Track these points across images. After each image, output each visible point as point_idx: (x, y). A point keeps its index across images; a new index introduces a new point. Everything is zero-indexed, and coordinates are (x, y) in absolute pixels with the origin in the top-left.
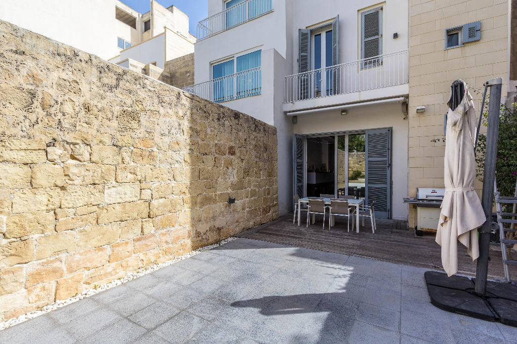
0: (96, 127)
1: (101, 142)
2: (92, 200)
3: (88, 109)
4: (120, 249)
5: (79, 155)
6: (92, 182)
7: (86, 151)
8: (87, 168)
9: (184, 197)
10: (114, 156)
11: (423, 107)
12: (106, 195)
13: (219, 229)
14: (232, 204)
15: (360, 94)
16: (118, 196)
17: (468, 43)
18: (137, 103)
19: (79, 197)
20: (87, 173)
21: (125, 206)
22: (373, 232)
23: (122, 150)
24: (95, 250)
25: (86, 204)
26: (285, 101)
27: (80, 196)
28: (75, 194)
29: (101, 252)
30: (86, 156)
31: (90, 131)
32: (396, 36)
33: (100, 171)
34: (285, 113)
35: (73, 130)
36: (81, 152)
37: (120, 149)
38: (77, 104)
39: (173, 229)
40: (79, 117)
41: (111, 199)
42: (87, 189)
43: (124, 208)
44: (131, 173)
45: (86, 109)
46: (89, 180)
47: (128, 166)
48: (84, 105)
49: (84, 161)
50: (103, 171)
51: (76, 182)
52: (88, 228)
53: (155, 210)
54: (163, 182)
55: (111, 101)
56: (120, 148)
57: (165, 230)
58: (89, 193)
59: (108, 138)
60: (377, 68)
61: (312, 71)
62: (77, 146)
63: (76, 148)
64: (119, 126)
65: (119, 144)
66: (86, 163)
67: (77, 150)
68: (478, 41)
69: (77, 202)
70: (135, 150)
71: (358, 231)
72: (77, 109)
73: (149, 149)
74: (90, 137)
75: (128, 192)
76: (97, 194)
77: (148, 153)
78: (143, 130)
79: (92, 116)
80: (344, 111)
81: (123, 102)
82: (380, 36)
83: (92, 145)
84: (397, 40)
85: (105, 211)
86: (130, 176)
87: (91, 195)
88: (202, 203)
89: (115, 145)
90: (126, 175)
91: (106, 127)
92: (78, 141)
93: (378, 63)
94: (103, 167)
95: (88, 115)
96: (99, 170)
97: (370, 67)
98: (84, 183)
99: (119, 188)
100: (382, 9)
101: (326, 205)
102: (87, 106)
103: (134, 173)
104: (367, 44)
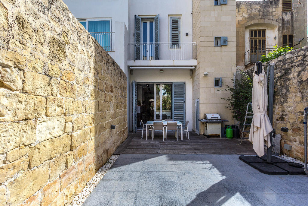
0: (30, 50)
1: (34, 68)
2: (24, 139)
3: (22, 25)
4: (50, 191)
5: (11, 82)
6: (24, 117)
7: (19, 78)
8: (20, 99)
9: (91, 127)
10: (45, 86)
11: (207, 73)
12: (37, 132)
13: (107, 150)
14: (112, 130)
15: (174, 62)
16: (48, 132)
17: (223, 45)
18: (64, 34)
19: (10, 138)
20: (19, 106)
21: (53, 141)
22: (189, 139)
23: (52, 81)
24: (27, 202)
25: (17, 145)
26: (129, 59)
27: (11, 136)
28: (5, 134)
29: (33, 202)
30: (19, 85)
31: (24, 52)
32: (187, 34)
33: (33, 104)
34: (129, 67)
35: (5, 46)
36: (14, 78)
37: (50, 79)
38: (10, 14)
39: (85, 157)
40: (13, 32)
41: (42, 135)
42: (20, 126)
43: (53, 144)
44: (58, 106)
45: (20, 24)
46: (21, 115)
47: (56, 98)
48: (18, 18)
49: (17, 90)
50: (36, 103)
51: (7, 118)
52: (20, 177)
53: (75, 142)
54: (80, 115)
55: (44, 23)
56: (50, 77)
57: (81, 160)
58: (22, 131)
59: (40, 65)
60: (178, 49)
61: (142, 43)
62: (7, 69)
63: (7, 71)
64: (50, 54)
65: (50, 73)
66: (18, 92)
67: (7, 75)
68: (226, 45)
69: (8, 144)
70: (62, 82)
71: (182, 139)
72: (11, 20)
73: (71, 82)
74: (24, 60)
75: (56, 127)
76: (29, 132)
77: (70, 87)
78: (67, 62)
79: (25, 35)
80: (161, 70)
81: (54, 29)
82: (179, 32)
83: (26, 71)
84: (188, 37)
85: (37, 150)
86: (58, 109)
87: (24, 133)
88: (99, 131)
89: (45, 74)
90: (54, 109)
91: (39, 52)
92: (10, 63)
93: (178, 46)
94: (36, 99)
95: (21, 33)
96: (31, 102)
97: (174, 48)
98: (16, 118)
99: (49, 122)
100: (180, 18)
101: (164, 126)
102: (21, 20)
103: (60, 106)
104: (173, 35)
